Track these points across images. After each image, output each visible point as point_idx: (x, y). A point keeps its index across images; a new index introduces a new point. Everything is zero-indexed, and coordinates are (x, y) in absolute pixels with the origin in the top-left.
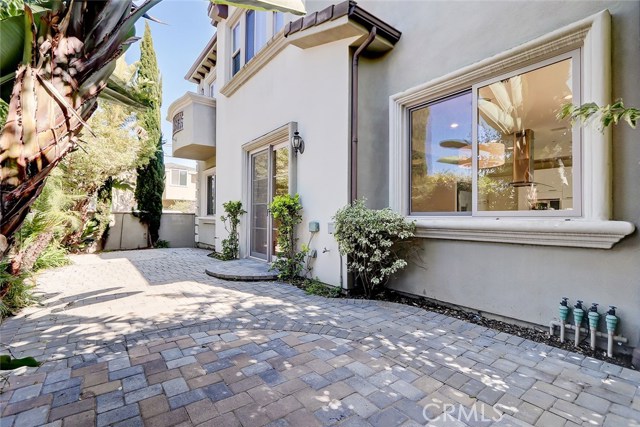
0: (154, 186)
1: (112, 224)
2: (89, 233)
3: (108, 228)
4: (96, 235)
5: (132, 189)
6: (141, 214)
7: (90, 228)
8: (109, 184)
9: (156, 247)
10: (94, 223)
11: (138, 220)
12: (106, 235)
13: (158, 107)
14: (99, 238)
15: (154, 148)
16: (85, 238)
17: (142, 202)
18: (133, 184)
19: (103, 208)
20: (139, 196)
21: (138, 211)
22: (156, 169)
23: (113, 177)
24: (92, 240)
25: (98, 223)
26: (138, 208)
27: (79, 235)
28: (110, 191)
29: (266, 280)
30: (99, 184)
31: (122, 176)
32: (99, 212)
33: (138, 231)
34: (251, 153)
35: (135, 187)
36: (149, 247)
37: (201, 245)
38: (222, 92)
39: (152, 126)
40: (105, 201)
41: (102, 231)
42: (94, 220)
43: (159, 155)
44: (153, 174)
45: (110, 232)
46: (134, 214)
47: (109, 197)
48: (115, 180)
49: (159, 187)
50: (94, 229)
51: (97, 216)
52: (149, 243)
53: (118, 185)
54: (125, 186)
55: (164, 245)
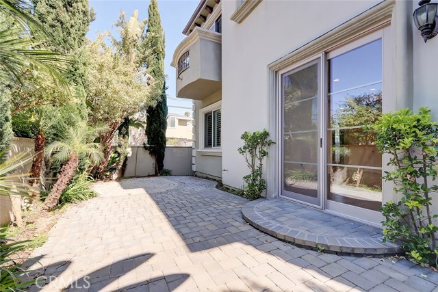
0: (160, 124)
1: (129, 155)
2: (113, 163)
3: (126, 158)
4: (118, 164)
5: (143, 127)
6: (151, 147)
7: (113, 158)
8: (127, 122)
9: (161, 175)
10: (116, 155)
11: (148, 152)
12: (124, 165)
13: (162, 59)
14: (120, 167)
15: (160, 92)
16: (110, 167)
17: (151, 138)
18: (144, 122)
19: (123, 143)
20: (148, 133)
21: (148, 145)
22: (161, 110)
23: (130, 117)
24: (115, 169)
25: (119, 155)
26: (148, 143)
27: (106, 165)
28: (127, 128)
29: (374, 256)
30: (120, 121)
31: (136, 116)
32: (120, 146)
33: (148, 161)
34: (281, 72)
35: (145, 125)
36: (156, 175)
37: (199, 174)
38: (233, 19)
39: (157, 73)
40: (124, 137)
41: (122, 161)
42: (116, 152)
43: (164, 97)
44: (159, 114)
45: (127, 162)
46: (145, 148)
47: (127, 133)
48: (131, 119)
49: (163, 124)
50: (117, 159)
51: (119, 150)
52: (156, 171)
53: (133, 124)
54: (138, 125)
55: (167, 173)
